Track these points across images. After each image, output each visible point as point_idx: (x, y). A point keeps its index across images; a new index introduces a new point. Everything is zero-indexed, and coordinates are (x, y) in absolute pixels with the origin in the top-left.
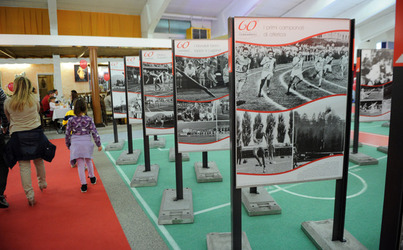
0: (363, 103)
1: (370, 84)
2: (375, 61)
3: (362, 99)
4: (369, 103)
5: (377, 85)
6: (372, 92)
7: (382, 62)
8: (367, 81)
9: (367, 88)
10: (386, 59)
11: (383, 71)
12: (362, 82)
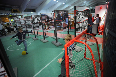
0: (35, 27)
1: (35, 23)
2: (36, 18)
3: (34, 26)
4: (36, 27)
5: (37, 23)
6: (36, 24)
7: (37, 18)
8: (35, 22)
9: (35, 24)
10: (38, 17)
11: (38, 20)
12: (33, 22)
